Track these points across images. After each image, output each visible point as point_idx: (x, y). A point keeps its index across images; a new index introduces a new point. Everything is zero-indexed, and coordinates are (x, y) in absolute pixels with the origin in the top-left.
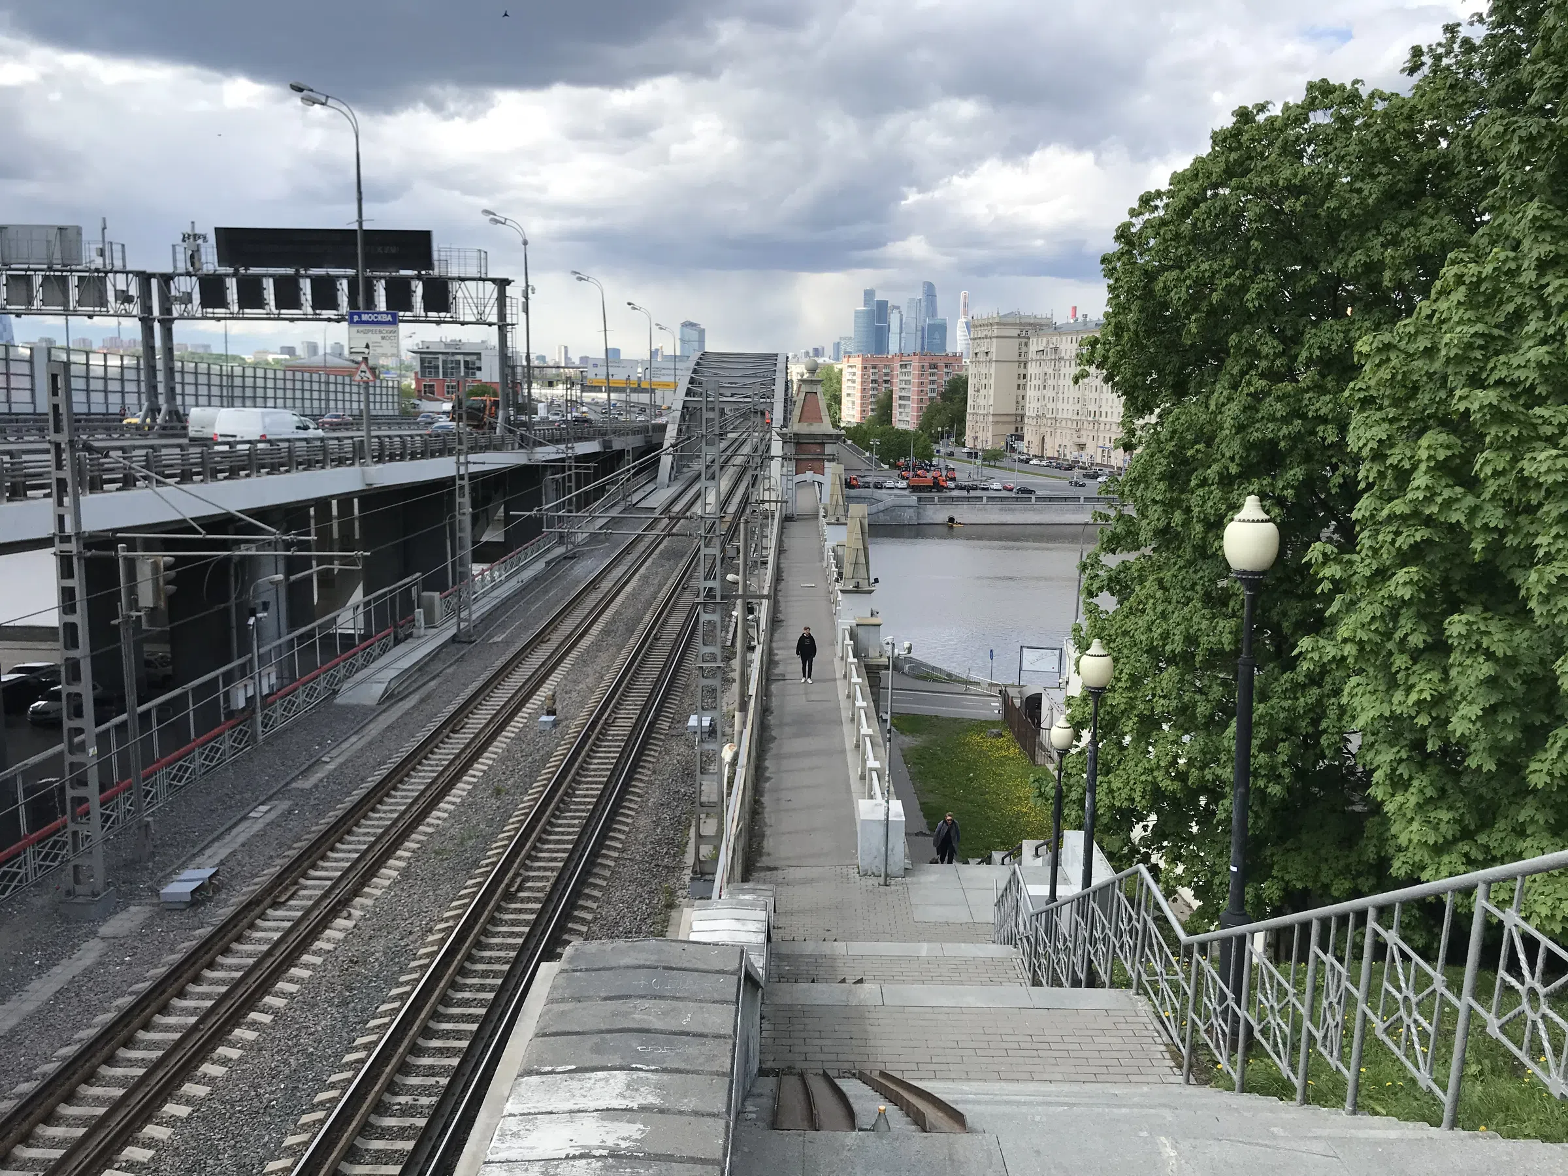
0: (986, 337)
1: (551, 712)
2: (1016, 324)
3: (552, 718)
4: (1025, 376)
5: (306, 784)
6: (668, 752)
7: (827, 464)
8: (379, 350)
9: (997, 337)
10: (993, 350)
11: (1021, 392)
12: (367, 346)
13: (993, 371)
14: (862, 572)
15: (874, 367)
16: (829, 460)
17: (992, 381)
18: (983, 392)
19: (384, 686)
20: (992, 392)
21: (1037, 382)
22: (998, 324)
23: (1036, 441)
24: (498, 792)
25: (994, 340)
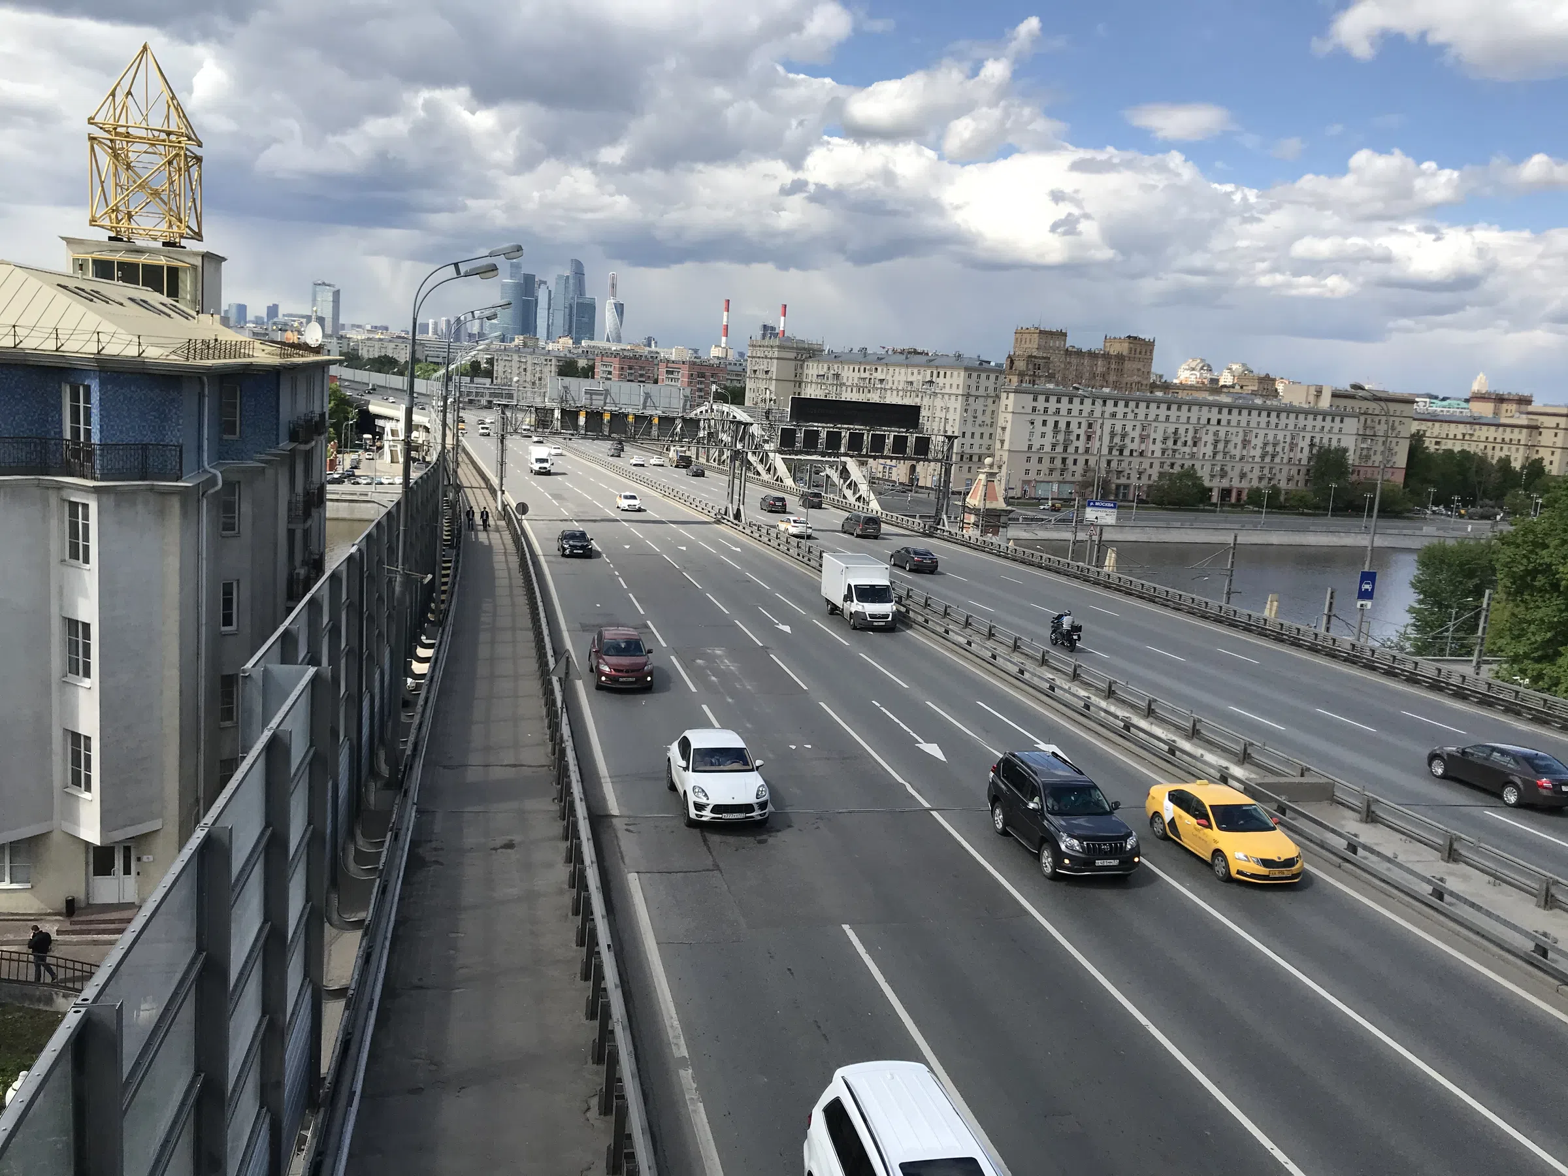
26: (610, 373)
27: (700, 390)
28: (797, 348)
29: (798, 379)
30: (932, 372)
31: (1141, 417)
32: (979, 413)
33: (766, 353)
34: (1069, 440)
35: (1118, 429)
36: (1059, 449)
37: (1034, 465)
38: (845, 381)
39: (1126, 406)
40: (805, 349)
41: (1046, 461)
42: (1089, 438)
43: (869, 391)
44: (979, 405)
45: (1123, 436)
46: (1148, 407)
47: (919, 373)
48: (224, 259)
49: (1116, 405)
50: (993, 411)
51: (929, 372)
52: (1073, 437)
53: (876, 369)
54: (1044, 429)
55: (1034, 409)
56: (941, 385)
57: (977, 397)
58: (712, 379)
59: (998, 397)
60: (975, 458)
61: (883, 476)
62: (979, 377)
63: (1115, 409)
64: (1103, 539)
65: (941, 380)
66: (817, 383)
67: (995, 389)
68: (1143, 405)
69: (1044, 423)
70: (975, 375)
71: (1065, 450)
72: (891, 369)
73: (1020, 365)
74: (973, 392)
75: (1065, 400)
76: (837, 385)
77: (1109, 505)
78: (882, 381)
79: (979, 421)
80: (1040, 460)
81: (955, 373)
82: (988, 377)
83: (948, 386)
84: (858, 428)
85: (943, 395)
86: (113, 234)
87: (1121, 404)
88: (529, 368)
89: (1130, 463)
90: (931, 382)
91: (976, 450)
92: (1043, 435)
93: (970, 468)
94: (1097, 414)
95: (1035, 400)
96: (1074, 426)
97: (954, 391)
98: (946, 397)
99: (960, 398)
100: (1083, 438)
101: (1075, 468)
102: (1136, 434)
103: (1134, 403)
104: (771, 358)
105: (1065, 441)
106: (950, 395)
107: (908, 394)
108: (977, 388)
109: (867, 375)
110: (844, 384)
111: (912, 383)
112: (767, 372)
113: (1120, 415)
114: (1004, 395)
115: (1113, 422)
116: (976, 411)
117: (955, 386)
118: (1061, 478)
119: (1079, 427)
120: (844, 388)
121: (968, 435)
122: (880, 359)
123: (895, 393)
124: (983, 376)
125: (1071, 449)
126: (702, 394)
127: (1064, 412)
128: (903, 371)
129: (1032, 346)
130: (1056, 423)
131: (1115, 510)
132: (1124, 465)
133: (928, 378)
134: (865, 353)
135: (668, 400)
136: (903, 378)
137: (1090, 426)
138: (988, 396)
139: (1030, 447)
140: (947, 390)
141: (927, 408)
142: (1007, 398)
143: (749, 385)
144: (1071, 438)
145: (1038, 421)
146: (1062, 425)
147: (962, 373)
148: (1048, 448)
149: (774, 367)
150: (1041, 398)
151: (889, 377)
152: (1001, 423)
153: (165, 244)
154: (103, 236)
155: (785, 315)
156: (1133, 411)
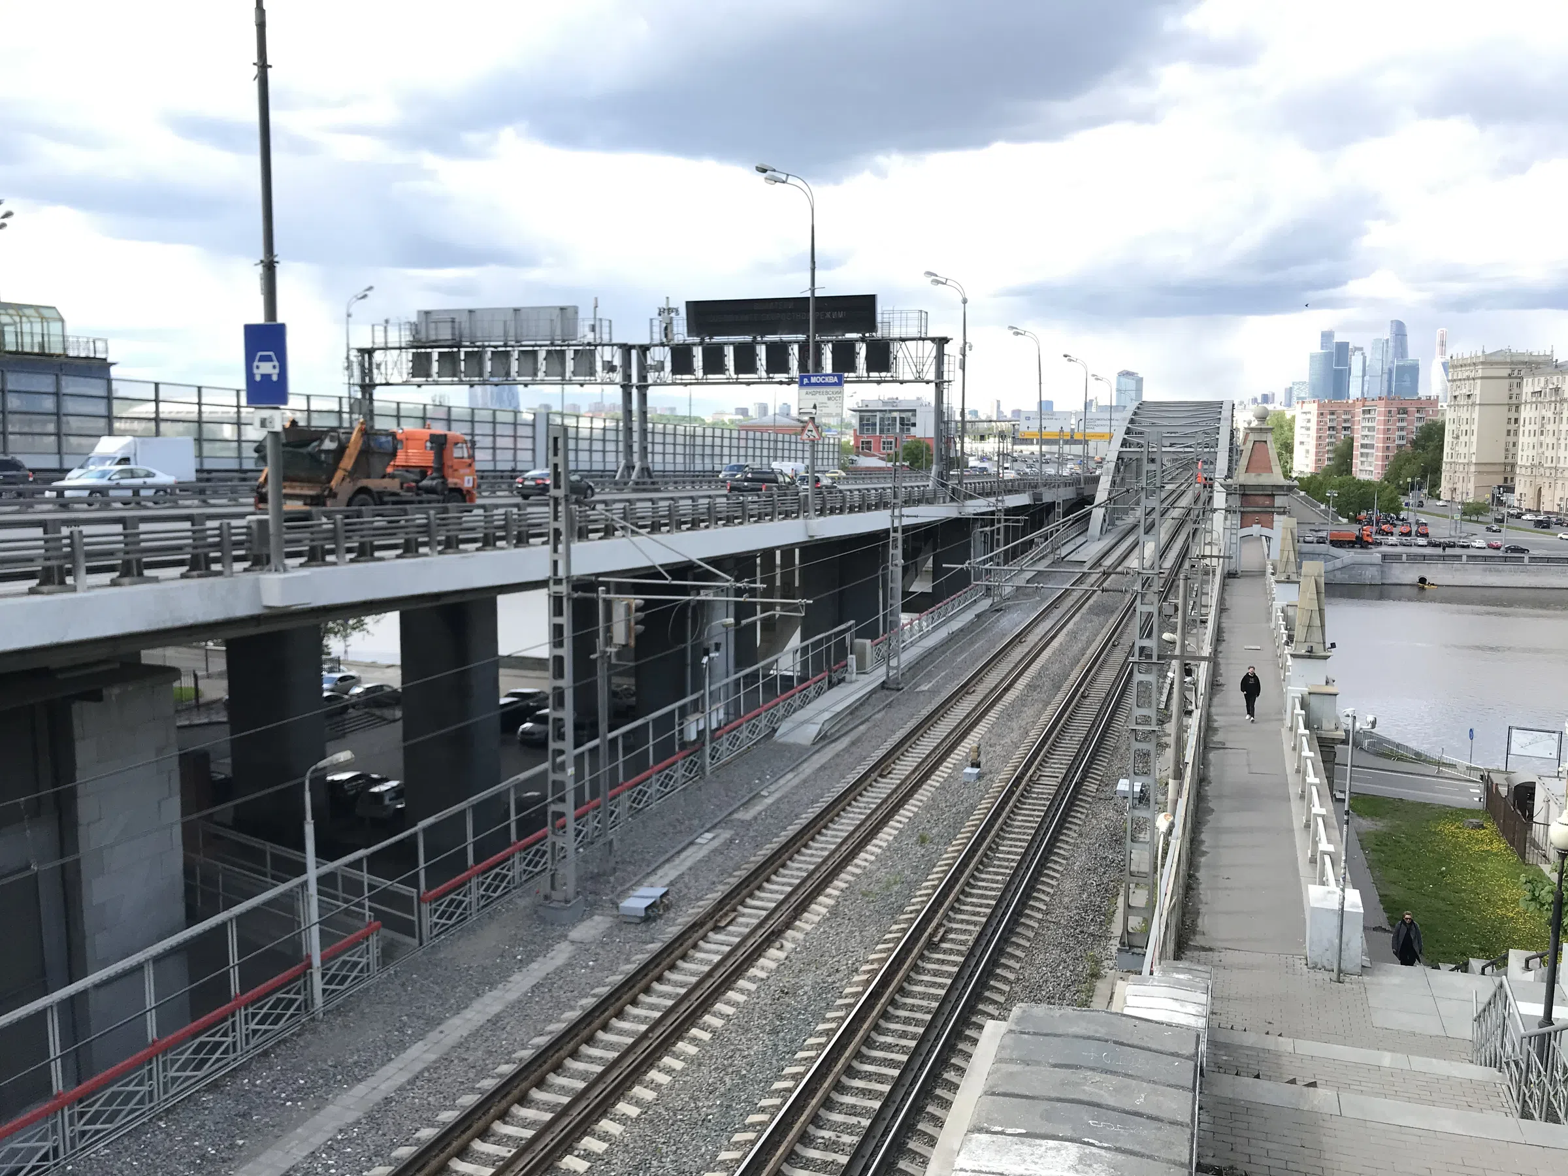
0: (1468, 379)
1: (976, 765)
2: (1506, 363)
3: (976, 770)
4: (1516, 420)
5: (747, 815)
6: (1095, 815)
7: (1276, 517)
8: (825, 410)
9: (1482, 378)
10: (1477, 392)
11: (1511, 439)
12: (815, 407)
13: (1476, 415)
14: (1317, 636)
15: (1332, 413)
16: (1279, 513)
17: (1475, 427)
18: (1463, 439)
19: (818, 727)
20: (1474, 439)
21: (1532, 427)
22: (1482, 363)
23: (1530, 493)
24: (922, 840)
25: (1479, 382)
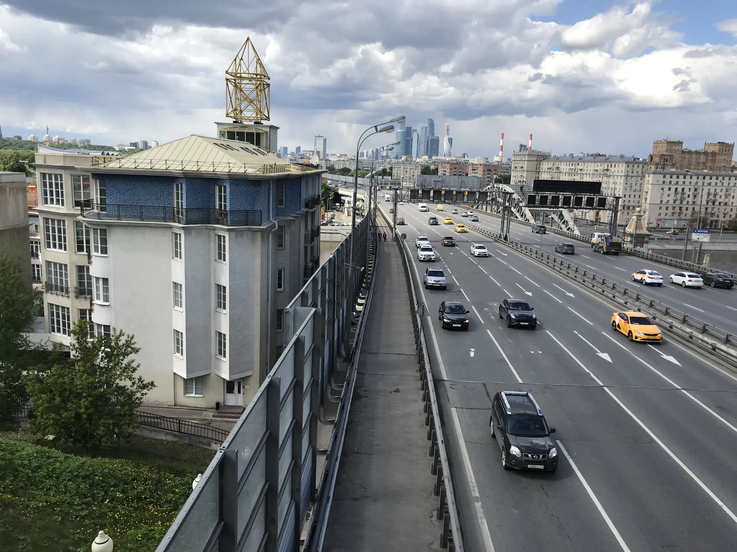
26: (445, 171)
27: (488, 177)
28: (537, 156)
29: (538, 170)
30: (608, 165)
31: (726, 184)
32: (633, 185)
33: (522, 158)
34: (683, 197)
35: (712, 191)
36: (678, 202)
37: (663, 211)
38: (562, 170)
39: (717, 179)
40: (542, 156)
41: (670, 209)
42: (695, 196)
43: (575, 175)
44: (633, 181)
45: (715, 195)
46: (730, 179)
47: (601, 166)
48: (278, 128)
49: (711, 179)
50: (641, 184)
51: (606, 165)
52: (686, 196)
53: (578, 164)
54: (669, 193)
55: (664, 182)
56: (613, 171)
57: (632, 177)
58: (494, 172)
59: (644, 176)
60: (631, 208)
61: (582, 217)
62: (633, 166)
63: (710, 181)
64: (702, 248)
65: (613, 169)
66: (547, 172)
67: (642, 172)
68: (727, 179)
69: (670, 189)
70: (631, 166)
71: (681, 203)
72: (586, 164)
73: (656, 159)
74: (630, 174)
75: (681, 177)
76: (558, 172)
77: (706, 232)
78: (581, 170)
79: (633, 189)
80: (667, 208)
81: (620, 165)
82: (638, 166)
83: (616, 171)
84: (568, 194)
85: (614, 176)
86: (235, 120)
87: (714, 178)
88: (408, 171)
89: (719, 209)
90: (607, 170)
91: (631, 203)
92: (669, 195)
93: (628, 213)
94: (700, 183)
95: (664, 177)
96: (686, 191)
97: (620, 174)
98: (615, 177)
99: (623, 177)
100: (692, 196)
101: (686, 212)
102: (723, 194)
103: (722, 177)
104: (524, 161)
105: (681, 198)
106: (617, 176)
107: (595, 176)
108: (632, 172)
109: (573, 167)
110: (561, 172)
111: (597, 171)
112: (522, 167)
113: (713, 184)
114: (647, 175)
115: (709, 187)
116: (631, 184)
117: (620, 172)
118: (678, 218)
119: (690, 191)
120: (561, 174)
121: (627, 196)
122: (580, 159)
123: (588, 176)
124: (636, 166)
125: (685, 202)
126: (489, 179)
127: (681, 183)
128: (592, 164)
129: (663, 149)
130: (676, 189)
131: (709, 235)
132: (716, 210)
133: (606, 168)
134: (573, 156)
135: (472, 183)
136: (592, 168)
137: (696, 190)
138: (638, 176)
139: (661, 202)
140: (616, 174)
141: (605, 183)
142: (649, 177)
143: (513, 174)
144: (685, 196)
145: (666, 188)
146: (680, 190)
147: (624, 165)
148: (671, 202)
149: (525, 165)
150: (668, 176)
151: (585, 168)
152: (645, 189)
153: (255, 123)
154: (231, 121)
155: (531, 139)
156: (721, 182)
